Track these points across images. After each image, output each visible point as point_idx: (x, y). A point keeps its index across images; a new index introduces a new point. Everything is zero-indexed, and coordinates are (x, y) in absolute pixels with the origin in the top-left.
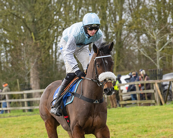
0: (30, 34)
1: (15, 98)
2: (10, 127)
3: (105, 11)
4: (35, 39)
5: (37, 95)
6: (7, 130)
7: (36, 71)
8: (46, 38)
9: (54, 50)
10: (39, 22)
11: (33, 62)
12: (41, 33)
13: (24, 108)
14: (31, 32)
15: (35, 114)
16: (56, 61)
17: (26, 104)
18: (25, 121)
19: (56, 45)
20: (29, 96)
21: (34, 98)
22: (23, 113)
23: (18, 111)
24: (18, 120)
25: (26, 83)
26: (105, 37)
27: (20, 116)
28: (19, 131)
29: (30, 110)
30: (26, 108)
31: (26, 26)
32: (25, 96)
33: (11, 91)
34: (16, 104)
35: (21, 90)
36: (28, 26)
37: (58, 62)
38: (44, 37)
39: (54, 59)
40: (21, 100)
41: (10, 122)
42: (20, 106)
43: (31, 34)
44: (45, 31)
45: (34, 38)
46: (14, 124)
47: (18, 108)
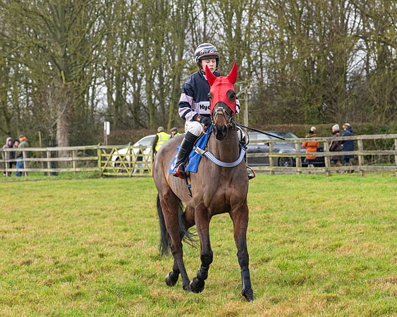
0: (59, 73)
1: (35, 157)
2: (26, 194)
3: (160, 48)
4: (66, 80)
5: (65, 154)
6: (21, 197)
7: (64, 123)
8: (80, 80)
9: (90, 95)
10: (72, 57)
11: (61, 110)
12: (74, 72)
13: (46, 170)
14: (60, 71)
15: (60, 178)
16: (92, 111)
17: (49, 164)
18: (46, 187)
19: (94, 88)
20: (54, 154)
21: (60, 157)
22: (45, 177)
23: (39, 173)
24: (37, 186)
25: (50, 137)
26: (159, 82)
27: (40, 180)
28: (36, 200)
29: (54, 174)
30: (50, 170)
31: (55, 62)
32: (48, 154)
33: (30, 146)
34: (36, 165)
35: (43, 147)
36: (57, 62)
37: (95, 111)
38: (78, 77)
39: (90, 108)
40: (42, 160)
41: (26, 187)
42: (41, 168)
43: (61, 73)
44: (80, 70)
45: (64, 78)
46: (31, 190)
47: (38, 170)
